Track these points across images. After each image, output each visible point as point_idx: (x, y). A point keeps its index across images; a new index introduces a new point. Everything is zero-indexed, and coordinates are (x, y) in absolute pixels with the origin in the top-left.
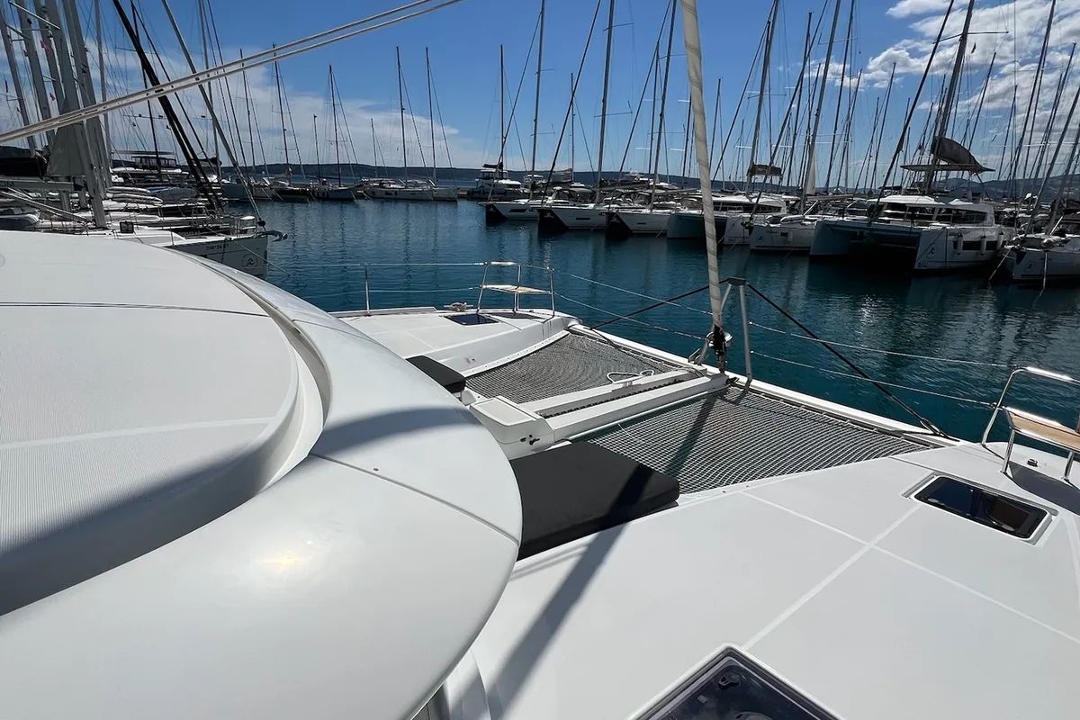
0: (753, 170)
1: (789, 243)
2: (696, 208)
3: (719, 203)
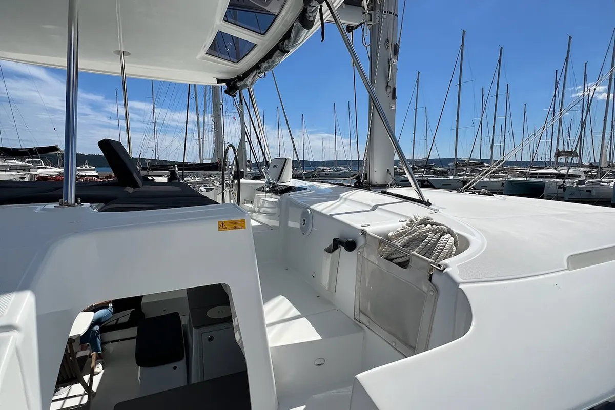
0: (558, 154)
1: (593, 196)
2: (519, 177)
3: (536, 174)
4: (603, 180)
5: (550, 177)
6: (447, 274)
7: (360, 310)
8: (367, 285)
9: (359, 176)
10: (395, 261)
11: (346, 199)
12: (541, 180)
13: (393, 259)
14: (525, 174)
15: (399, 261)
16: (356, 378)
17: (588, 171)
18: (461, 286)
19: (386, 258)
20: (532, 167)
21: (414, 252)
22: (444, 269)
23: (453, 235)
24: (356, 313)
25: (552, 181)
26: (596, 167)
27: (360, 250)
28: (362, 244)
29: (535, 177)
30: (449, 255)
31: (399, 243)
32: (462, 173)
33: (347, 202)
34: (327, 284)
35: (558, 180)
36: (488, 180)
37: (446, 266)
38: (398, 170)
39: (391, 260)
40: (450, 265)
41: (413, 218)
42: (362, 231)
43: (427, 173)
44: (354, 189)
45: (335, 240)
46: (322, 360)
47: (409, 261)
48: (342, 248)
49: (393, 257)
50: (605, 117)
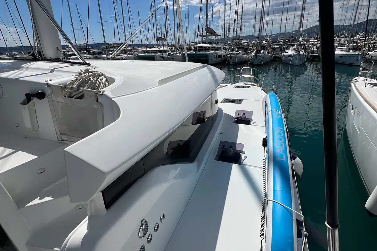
0: (158, 39)
2: (142, 53)
3: (150, 51)
4: (177, 53)
5: (156, 52)
6: (105, 95)
7: (61, 134)
8: (61, 117)
9: (33, 53)
10: (75, 97)
11: (27, 68)
12: (153, 54)
13: (73, 96)
14: (145, 52)
15: (78, 96)
16: (65, 151)
17: (172, 48)
18: (113, 99)
19: (69, 97)
20: (147, 47)
21: (85, 89)
22: (103, 93)
23: (105, 76)
24: (58, 136)
25: (157, 54)
26: (174, 46)
27: (49, 97)
28: (50, 93)
29: (149, 53)
30: (105, 86)
31: (75, 86)
32: (111, 52)
33: (29, 70)
34: (31, 126)
35: (160, 54)
36: (127, 56)
37: (104, 91)
38: (67, 53)
39: (72, 97)
40: (105, 90)
41: (80, 71)
42: (47, 84)
43: (89, 54)
44: (32, 62)
45: (27, 95)
46: (43, 169)
47: (83, 95)
48: (35, 99)
49: (73, 95)
50: (174, 19)
